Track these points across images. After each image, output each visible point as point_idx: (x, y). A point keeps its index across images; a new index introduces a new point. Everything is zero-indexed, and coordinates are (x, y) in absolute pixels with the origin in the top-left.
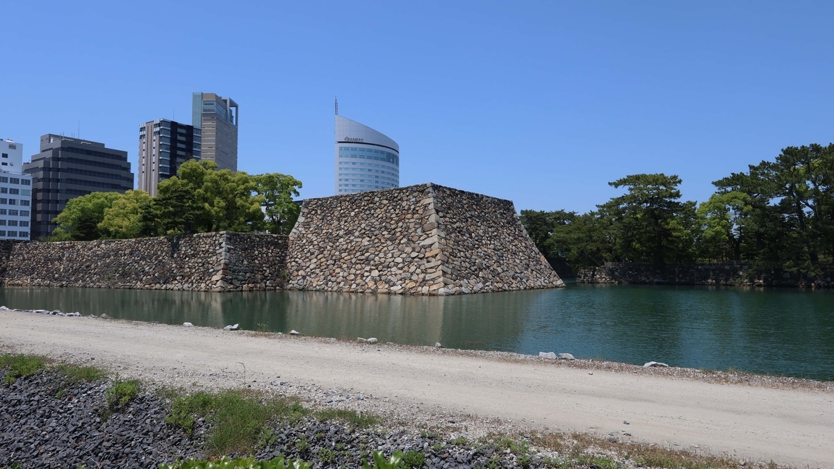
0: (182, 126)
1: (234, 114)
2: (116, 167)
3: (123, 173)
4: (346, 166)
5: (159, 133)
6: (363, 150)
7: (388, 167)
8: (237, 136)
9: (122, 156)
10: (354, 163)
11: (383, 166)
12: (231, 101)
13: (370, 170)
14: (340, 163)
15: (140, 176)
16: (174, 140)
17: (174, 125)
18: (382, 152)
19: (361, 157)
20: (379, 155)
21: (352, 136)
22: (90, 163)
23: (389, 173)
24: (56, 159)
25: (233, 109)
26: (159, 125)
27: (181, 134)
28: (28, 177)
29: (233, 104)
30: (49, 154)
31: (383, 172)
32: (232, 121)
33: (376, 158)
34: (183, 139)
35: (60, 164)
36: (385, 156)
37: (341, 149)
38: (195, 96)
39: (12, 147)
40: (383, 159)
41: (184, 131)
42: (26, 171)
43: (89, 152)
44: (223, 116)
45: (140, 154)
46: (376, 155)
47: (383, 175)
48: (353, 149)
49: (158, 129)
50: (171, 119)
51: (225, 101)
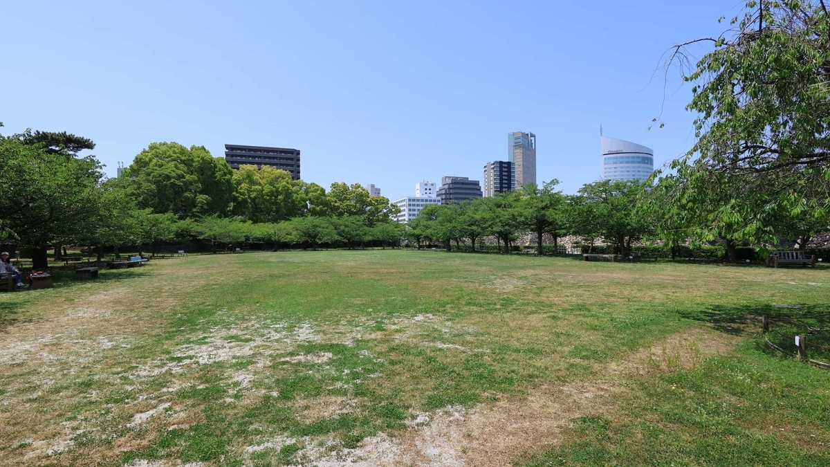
0: (505, 163)
1: (533, 142)
2: (473, 189)
3: (478, 192)
4: (609, 170)
5: (494, 168)
6: (622, 158)
7: (644, 168)
8: (535, 156)
9: (476, 183)
10: (615, 168)
11: (639, 167)
12: (531, 134)
13: (628, 171)
14: (605, 169)
15: (485, 192)
16: (501, 171)
17: (501, 163)
18: (638, 157)
19: (621, 163)
20: (636, 160)
21: (614, 149)
22: (464, 189)
23: (644, 171)
24: (450, 189)
25: (533, 138)
26: (494, 164)
27: (505, 167)
28: (439, 198)
29: (532, 135)
30: (446, 187)
31: (639, 171)
32: (532, 147)
33: (633, 162)
34: (506, 170)
35: (451, 191)
36: (640, 160)
37: (605, 159)
38: (509, 135)
39: (432, 185)
40: (639, 162)
41: (506, 165)
42: (438, 196)
43: (463, 184)
44: (527, 145)
45: (485, 180)
46: (632, 160)
47: (639, 173)
48: (614, 158)
49: (493, 166)
50: (499, 160)
51: (528, 135)
